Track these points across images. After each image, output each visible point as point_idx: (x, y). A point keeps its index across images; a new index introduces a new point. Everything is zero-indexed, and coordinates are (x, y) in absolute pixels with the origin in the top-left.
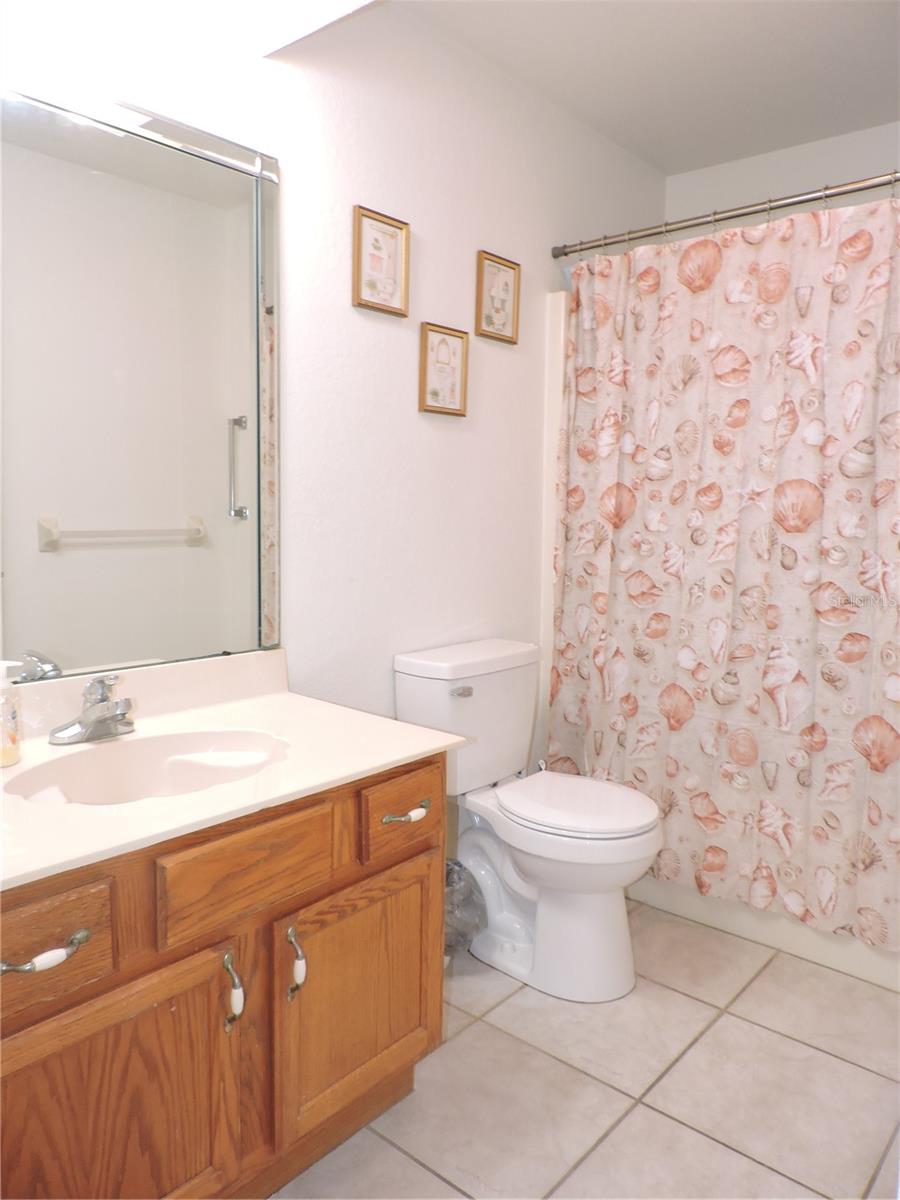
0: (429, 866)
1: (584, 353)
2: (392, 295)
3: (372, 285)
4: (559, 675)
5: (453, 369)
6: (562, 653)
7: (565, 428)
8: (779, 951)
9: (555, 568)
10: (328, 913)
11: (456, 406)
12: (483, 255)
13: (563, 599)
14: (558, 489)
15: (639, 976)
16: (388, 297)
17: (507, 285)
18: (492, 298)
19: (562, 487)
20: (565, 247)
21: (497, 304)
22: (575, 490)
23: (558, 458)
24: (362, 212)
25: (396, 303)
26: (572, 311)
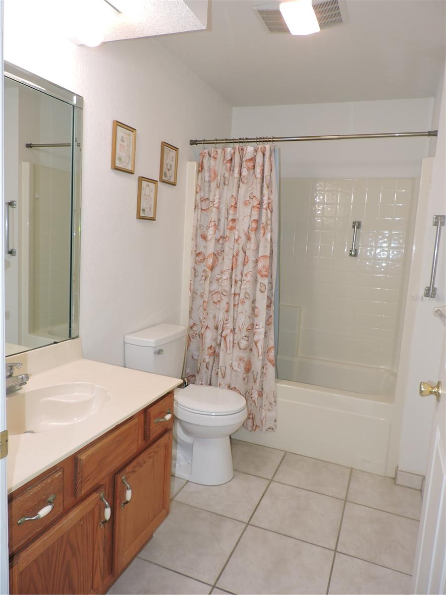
0: (169, 438)
1: (204, 190)
2: (128, 164)
3: (120, 159)
4: (190, 338)
5: (151, 198)
6: (191, 328)
7: (195, 225)
8: (286, 452)
9: (190, 289)
10: (137, 466)
11: (151, 216)
12: (164, 144)
13: (192, 303)
14: (192, 253)
15: (235, 470)
16: (126, 165)
17: (173, 158)
18: (167, 164)
19: (193, 252)
20: (196, 141)
21: (169, 167)
22: (199, 253)
23: (192, 239)
24: (117, 124)
25: (129, 168)
26: (199, 171)
